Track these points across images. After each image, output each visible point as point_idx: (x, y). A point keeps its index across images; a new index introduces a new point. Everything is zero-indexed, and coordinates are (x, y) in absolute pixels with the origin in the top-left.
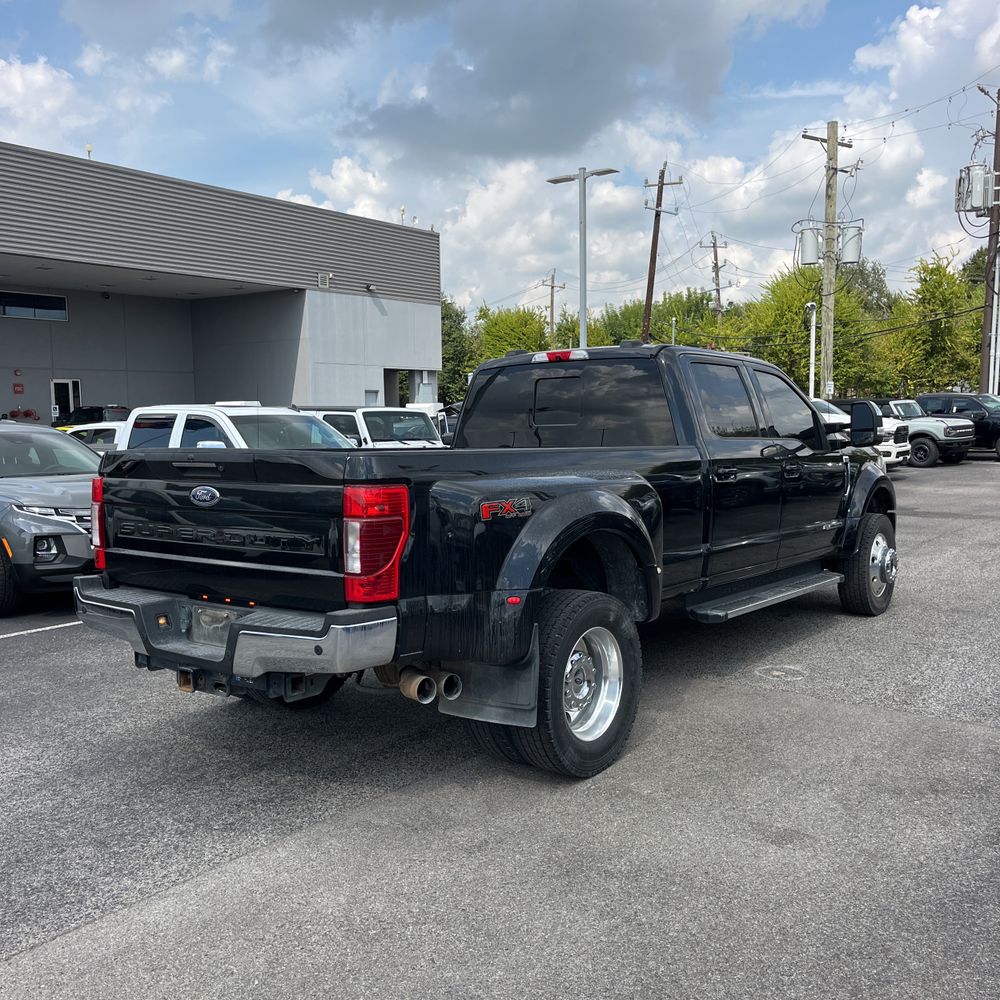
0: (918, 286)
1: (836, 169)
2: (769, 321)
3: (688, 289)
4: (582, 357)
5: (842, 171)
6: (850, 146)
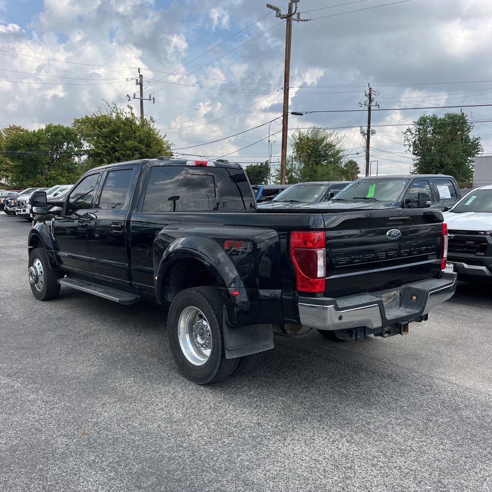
4: (212, 165)
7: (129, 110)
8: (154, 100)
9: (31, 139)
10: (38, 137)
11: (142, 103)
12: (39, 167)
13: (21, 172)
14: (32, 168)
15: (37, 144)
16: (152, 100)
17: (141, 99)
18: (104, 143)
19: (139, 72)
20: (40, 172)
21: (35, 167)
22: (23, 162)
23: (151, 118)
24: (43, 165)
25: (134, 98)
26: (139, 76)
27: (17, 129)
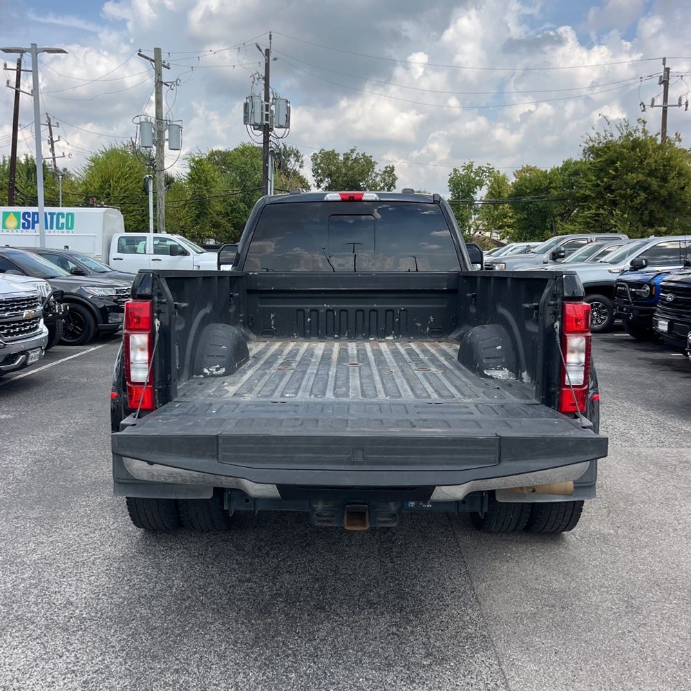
0: (189, 170)
1: (162, 82)
2: (96, 185)
3: (26, 156)
4: (374, 199)
5: (166, 84)
6: (169, 68)
7: (640, 127)
8: (687, 105)
9: (540, 182)
10: (550, 179)
11: (665, 112)
12: (548, 220)
13: (524, 228)
14: (540, 222)
15: (547, 189)
16: (684, 106)
17: (665, 106)
18: (595, 181)
19: (664, 64)
20: (549, 226)
21: (544, 221)
22: (528, 214)
23: (676, 134)
24: (554, 217)
25: (652, 105)
26: (663, 70)
27: (531, 170)
